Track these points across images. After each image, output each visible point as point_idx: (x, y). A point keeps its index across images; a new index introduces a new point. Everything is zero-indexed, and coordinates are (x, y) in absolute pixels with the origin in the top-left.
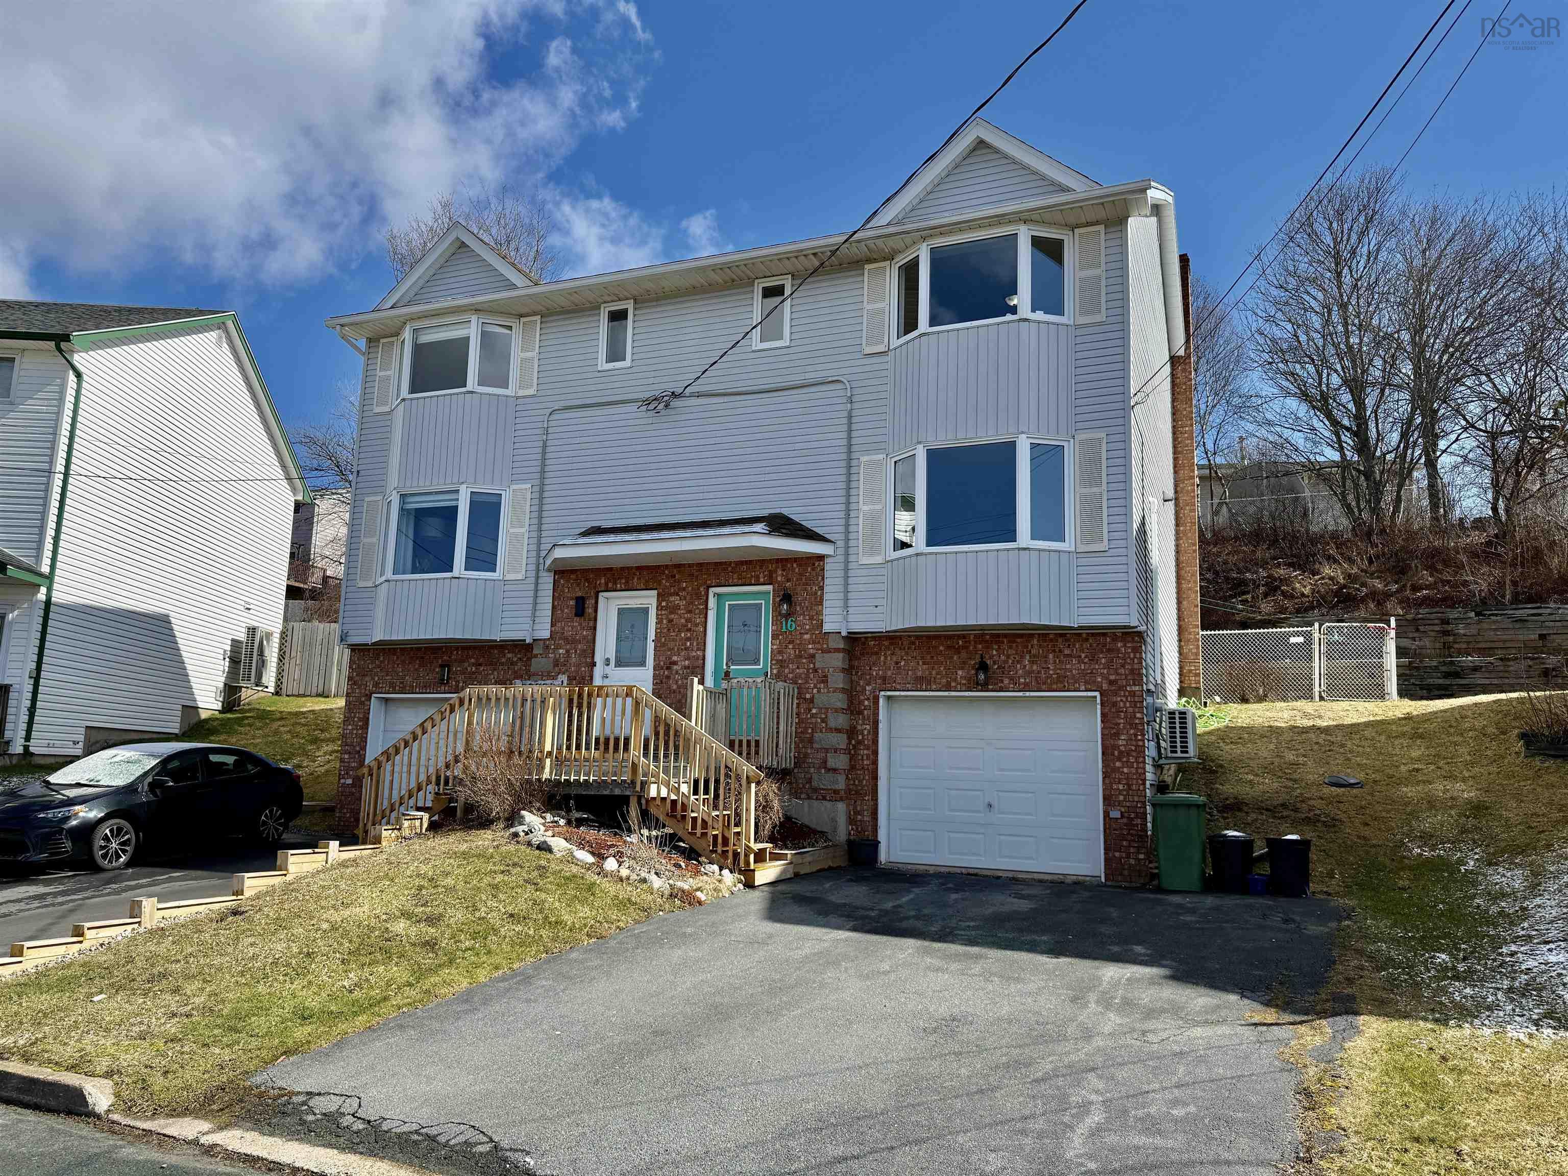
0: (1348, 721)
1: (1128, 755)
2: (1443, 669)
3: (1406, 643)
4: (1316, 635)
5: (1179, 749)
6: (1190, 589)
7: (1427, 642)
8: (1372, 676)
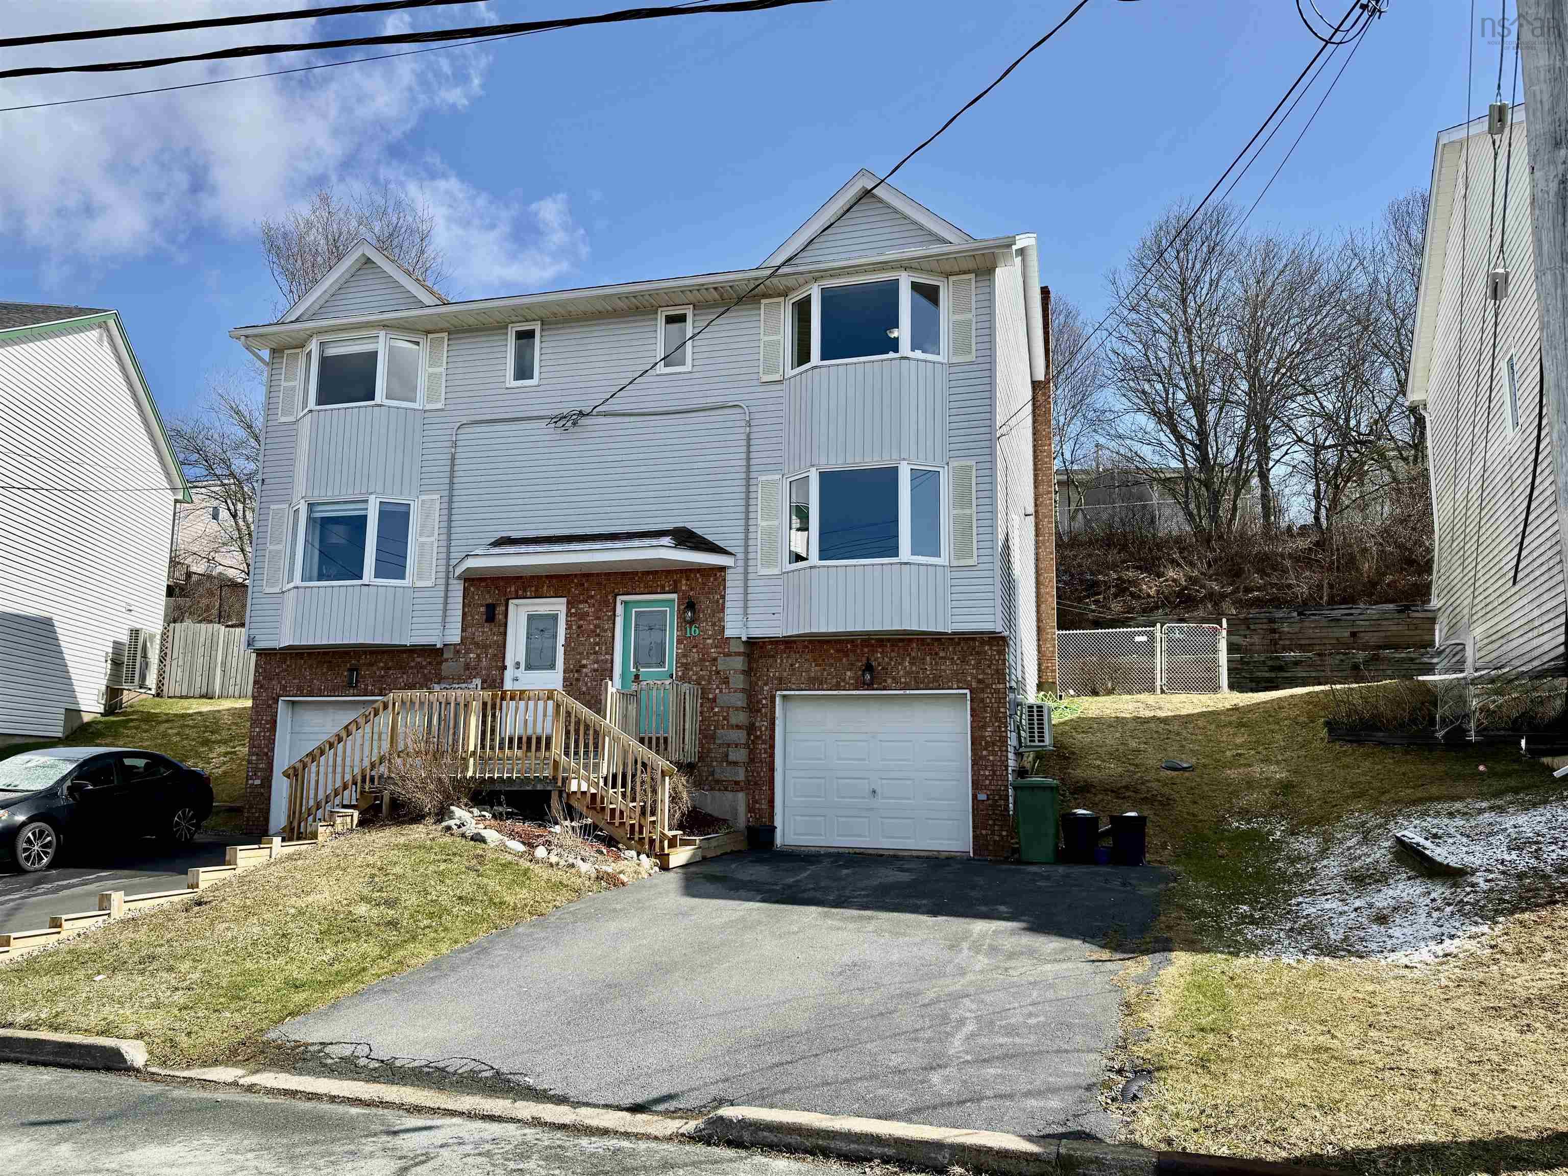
0: (1184, 712)
1: (994, 744)
2: (1270, 663)
3: (1236, 639)
4: (1158, 635)
5: (1036, 739)
6: (1048, 593)
7: (1256, 639)
8: (1208, 670)
